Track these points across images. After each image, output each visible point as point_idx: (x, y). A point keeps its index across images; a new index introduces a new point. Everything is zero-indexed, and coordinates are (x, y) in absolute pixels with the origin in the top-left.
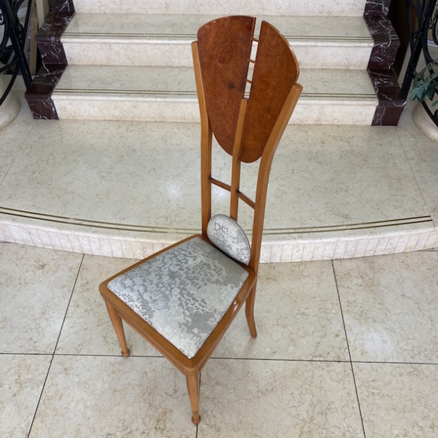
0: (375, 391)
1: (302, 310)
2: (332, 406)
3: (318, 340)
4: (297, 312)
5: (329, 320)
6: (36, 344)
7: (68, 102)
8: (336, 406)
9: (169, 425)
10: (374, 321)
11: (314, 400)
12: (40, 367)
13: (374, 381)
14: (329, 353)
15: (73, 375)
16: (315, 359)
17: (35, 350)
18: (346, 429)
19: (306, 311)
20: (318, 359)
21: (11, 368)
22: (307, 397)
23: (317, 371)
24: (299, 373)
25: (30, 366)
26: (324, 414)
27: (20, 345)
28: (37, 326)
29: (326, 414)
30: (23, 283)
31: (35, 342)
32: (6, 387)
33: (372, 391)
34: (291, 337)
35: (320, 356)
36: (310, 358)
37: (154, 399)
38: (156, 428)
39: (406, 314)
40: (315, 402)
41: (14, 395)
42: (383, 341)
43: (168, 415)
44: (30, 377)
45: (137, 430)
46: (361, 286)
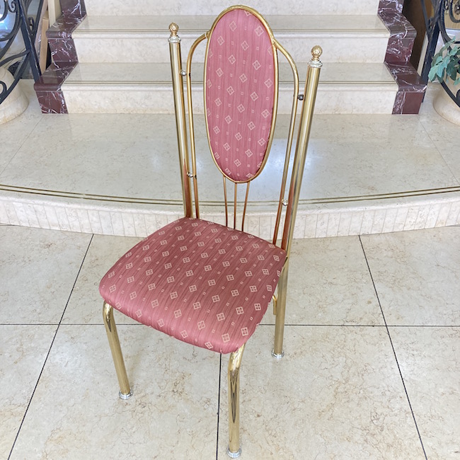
0: (415, 353)
1: (329, 280)
2: (369, 367)
3: (348, 307)
4: (325, 282)
5: (360, 289)
6: (40, 316)
7: (79, 92)
8: (373, 367)
9: (187, 388)
10: (409, 289)
11: (349, 361)
12: (45, 336)
13: (413, 343)
14: (361, 319)
15: (81, 343)
16: (347, 324)
17: (39, 321)
18: (386, 389)
19: (333, 281)
20: (349, 324)
21: (13, 338)
22: (340, 359)
23: (350, 335)
24: (330, 337)
25: (34, 335)
26: (361, 376)
27: (22, 316)
28: (42, 299)
29: (363, 375)
30: (27, 261)
31: (40, 314)
32: (7, 355)
33: (412, 352)
34: (320, 303)
35: (352, 321)
36: (341, 323)
37: (171, 364)
38: (173, 391)
39: (442, 282)
40: (350, 364)
41: (16, 363)
42: (420, 306)
43: (186, 378)
44: (33, 345)
45: (152, 393)
46: (392, 257)
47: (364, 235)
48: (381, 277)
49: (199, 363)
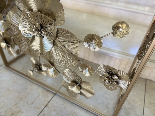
37: (20, 102)
47: (149, 80)
48: (150, 106)
49: (31, 108)
